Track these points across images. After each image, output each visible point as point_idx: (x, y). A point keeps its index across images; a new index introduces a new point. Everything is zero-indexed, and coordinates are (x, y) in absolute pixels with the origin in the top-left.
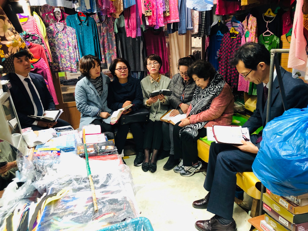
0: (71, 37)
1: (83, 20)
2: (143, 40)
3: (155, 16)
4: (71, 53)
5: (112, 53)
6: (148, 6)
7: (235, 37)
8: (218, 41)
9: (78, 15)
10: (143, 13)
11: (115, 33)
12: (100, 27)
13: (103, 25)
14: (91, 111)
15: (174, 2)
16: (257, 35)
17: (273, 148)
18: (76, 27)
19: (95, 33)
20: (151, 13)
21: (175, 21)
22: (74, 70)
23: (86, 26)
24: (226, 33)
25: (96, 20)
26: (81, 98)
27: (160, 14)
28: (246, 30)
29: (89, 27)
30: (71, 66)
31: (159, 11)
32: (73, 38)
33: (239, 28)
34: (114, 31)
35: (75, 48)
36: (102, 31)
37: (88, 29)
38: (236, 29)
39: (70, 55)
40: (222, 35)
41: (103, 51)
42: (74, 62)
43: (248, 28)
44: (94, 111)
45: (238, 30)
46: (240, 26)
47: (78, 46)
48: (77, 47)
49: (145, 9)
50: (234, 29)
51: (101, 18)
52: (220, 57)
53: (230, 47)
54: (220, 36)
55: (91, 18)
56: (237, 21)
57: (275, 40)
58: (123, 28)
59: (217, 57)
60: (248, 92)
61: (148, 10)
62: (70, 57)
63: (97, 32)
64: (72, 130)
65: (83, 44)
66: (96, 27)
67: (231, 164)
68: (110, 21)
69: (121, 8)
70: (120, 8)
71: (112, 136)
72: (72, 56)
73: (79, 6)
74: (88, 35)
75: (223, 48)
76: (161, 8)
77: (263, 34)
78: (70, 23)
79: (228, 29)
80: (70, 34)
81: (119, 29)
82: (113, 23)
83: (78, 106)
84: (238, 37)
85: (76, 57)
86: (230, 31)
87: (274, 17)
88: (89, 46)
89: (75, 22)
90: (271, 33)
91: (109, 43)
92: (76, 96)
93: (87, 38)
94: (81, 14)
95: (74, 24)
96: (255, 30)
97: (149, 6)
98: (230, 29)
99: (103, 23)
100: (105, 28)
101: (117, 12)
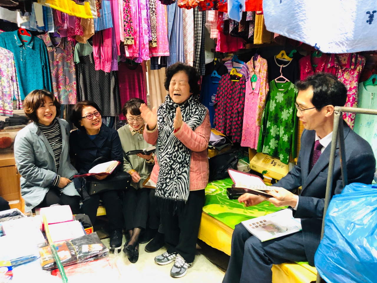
0: (5, 64)
1: (25, 40)
2: (114, 76)
3: (138, 46)
4: (4, 87)
5: (69, 90)
6: (129, 32)
7: (238, 81)
8: (213, 83)
9: (18, 32)
10: (121, 40)
11: (75, 63)
12: (52, 53)
13: (56, 51)
14: (42, 178)
15: (164, 30)
16: (267, 80)
17: (359, 246)
18: (14, 49)
19: (44, 61)
20: (133, 41)
21: (164, 54)
22: (9, 112)
23: (30, 49)
24: (224, 74)
25: (47, 42)
26: (24, 156)
27: (144, 44)
28: (253, 73)
29: (36, 51)
30: (3, 107)
31: (143, 40)
32: (8, 64)
33: (243, 70)
34: (74, 60)
35: (12, 79)
36: (56, 59)
37: (33, 54)
38: (238, 71)
39: (2, 90)
40: (220, 77)
41: (57, 87)
42: (9, 101)
43: (255, 70)
44: (48, 179)
45: (241, 72)
46: (243, 67)
47: (16, 77)
48: (14, 79)
49: (125, 35)
50: (235, 71)
51: (55, 40)
52: (217, 103)
53: (231, 92)
54: (216, 77)
55: (38, 38)
56: (240, 62)
57: (291, 89)
58: (87, 57)
59: (213, 103)
60: (256, 149)
61: (129, 37)
62: (2, 92)
63: (47, 60)
64: (21, 216)
65: (26, 75)
66: (46, 52)
67: (265, 254)
68: (68, 46)
69: (92, 30)
70: (90, 30)
71: (88, 223)
72: (6, 92)
73: (26, 21)
74: (33, 63)
75: (221, 93)
76: (145, 36)
77: (276, 80)
78: (5, 44)
79: (227, 70)
80: (4, 59)
81: (81, 57)
82: (73, 49)
83: (20, 169)
84: (242, 81)
85: (12, 93)
86: (230, 73)
87: (289, 61)
88: (34, 78)
89: (13, 42)
90: (287, 80)
91: (65, 76)
92: (16, 153)
93: (32, 67)
94: (23, 32)
95: (11, 45)
96: (265, 74)
97: (131, 32)
98: (231, 70)
99: (58, 47)
100: (60, 55)
101: (84, 35)
